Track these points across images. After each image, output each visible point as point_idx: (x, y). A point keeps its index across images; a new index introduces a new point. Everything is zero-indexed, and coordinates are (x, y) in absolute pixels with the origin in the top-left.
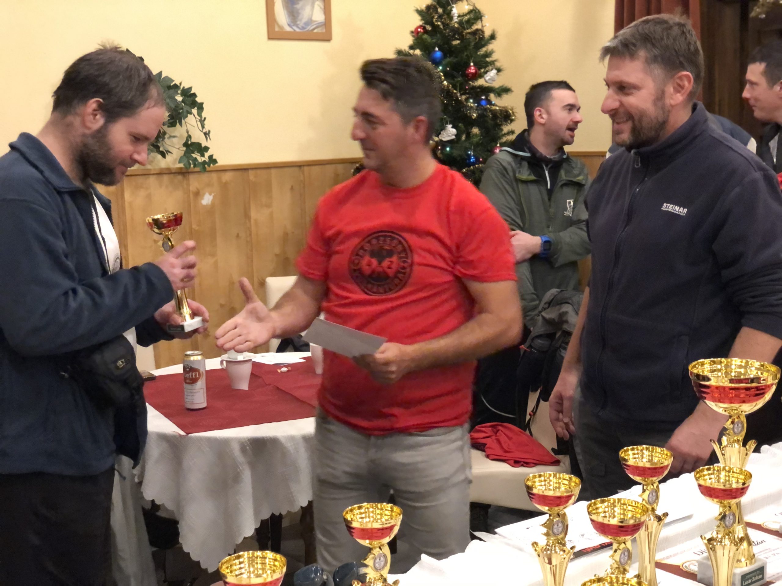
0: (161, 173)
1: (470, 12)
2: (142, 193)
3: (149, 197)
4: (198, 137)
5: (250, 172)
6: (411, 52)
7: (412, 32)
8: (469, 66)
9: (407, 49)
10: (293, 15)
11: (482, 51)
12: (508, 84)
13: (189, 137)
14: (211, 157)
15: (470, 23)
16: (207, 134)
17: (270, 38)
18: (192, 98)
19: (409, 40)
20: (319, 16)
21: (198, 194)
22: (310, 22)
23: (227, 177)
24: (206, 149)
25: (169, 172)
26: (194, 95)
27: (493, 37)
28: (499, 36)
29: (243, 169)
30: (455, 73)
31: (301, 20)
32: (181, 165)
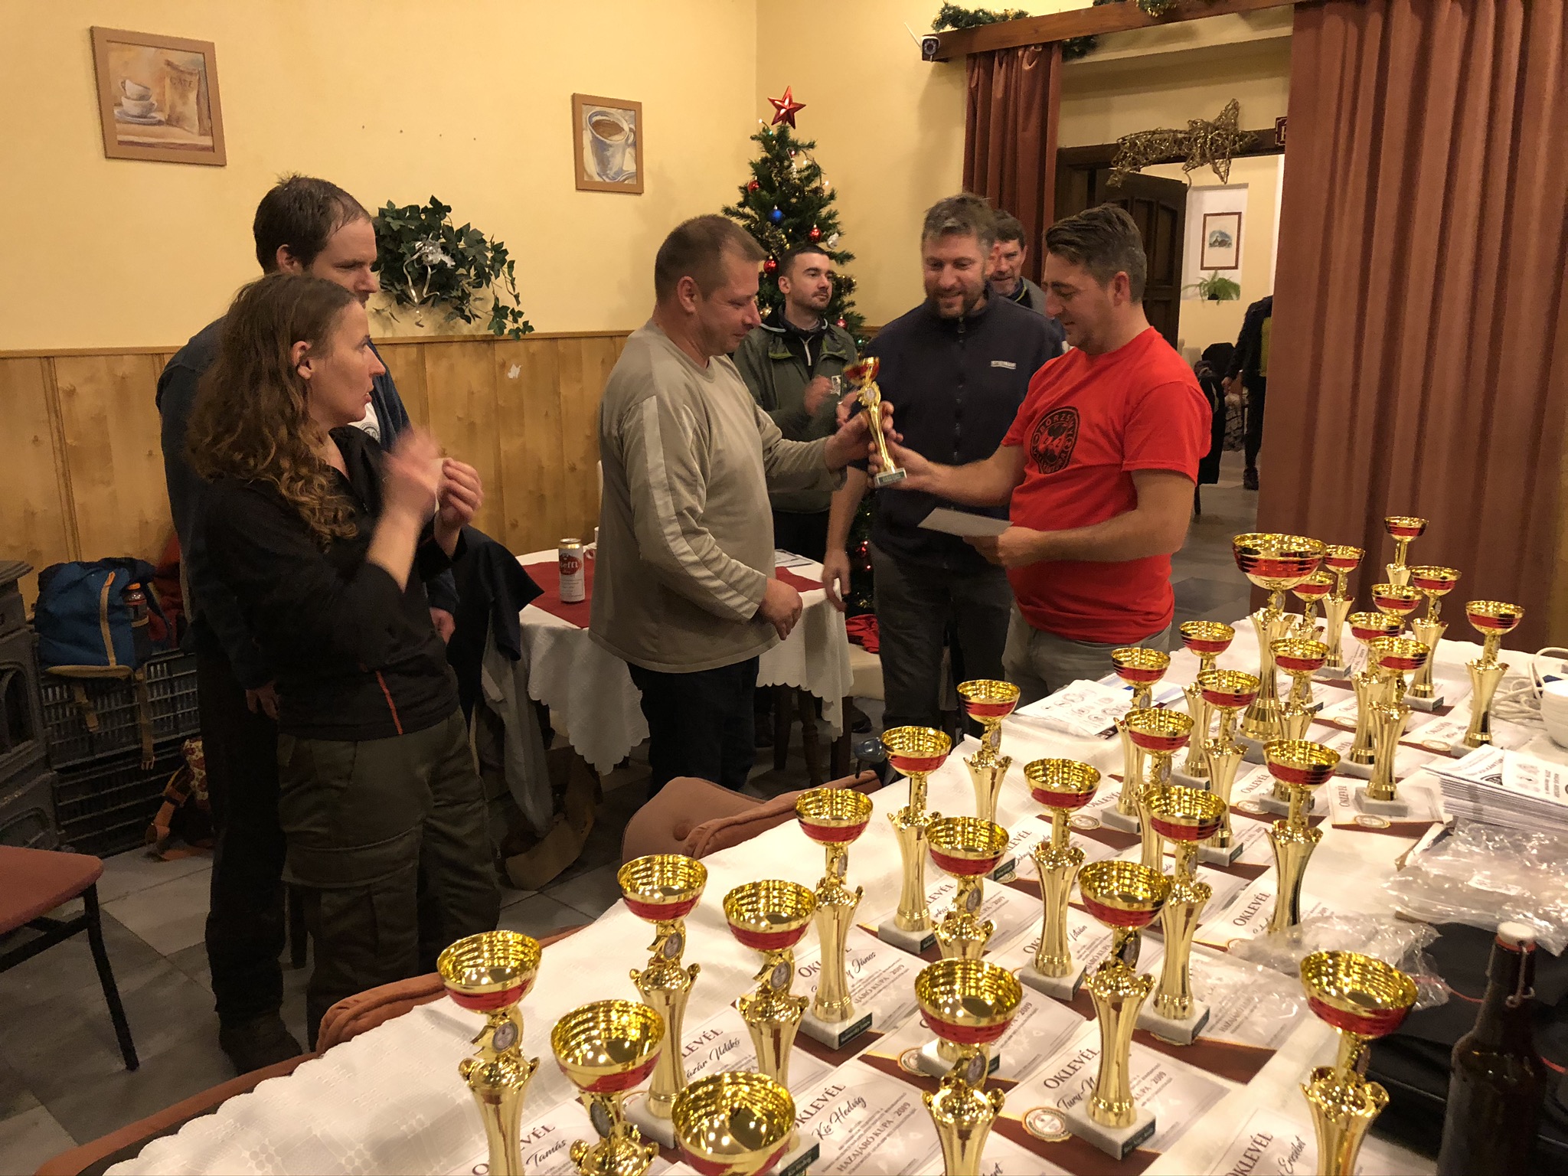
0: (466, 340)
1: (808, 167)
2: (444, 363)
3: (451, 368)
4: (508, 301)
5: (560, 341)
6: (741, 210)
7: (740, 188)
8: (812, 229)
9: (736, 206)
10: (603, 162)
11: (824, 212)
12: (850, 250)
13: (497, 299)
14: (526, 323)
15: (809, 179)
16: (517, 297)
17: (578, 189)
18: (501, 256)
19: (740, 198)
20: (630, 166)
21: (504, 366)
22: (620, 171)
23: (535, 346)
24: (520, 314)
25: (472, 340)
26: (506, 252)
27: (832, 197)
28: (837, 195)
29: (553, 338)
30: (798, 236)
31: (611, 169)
32: (491, 332)
